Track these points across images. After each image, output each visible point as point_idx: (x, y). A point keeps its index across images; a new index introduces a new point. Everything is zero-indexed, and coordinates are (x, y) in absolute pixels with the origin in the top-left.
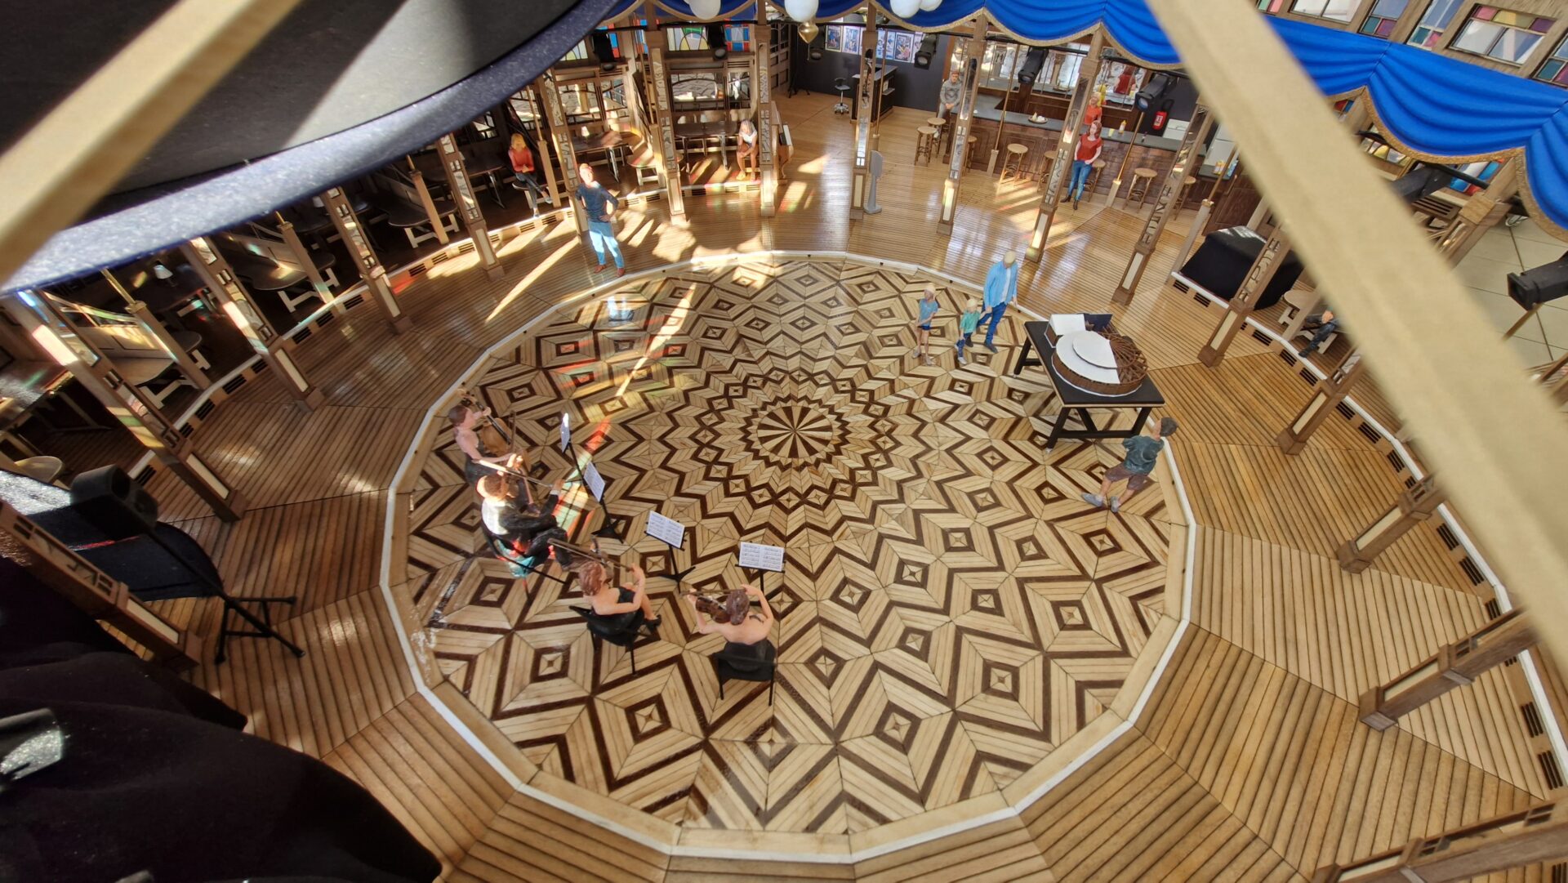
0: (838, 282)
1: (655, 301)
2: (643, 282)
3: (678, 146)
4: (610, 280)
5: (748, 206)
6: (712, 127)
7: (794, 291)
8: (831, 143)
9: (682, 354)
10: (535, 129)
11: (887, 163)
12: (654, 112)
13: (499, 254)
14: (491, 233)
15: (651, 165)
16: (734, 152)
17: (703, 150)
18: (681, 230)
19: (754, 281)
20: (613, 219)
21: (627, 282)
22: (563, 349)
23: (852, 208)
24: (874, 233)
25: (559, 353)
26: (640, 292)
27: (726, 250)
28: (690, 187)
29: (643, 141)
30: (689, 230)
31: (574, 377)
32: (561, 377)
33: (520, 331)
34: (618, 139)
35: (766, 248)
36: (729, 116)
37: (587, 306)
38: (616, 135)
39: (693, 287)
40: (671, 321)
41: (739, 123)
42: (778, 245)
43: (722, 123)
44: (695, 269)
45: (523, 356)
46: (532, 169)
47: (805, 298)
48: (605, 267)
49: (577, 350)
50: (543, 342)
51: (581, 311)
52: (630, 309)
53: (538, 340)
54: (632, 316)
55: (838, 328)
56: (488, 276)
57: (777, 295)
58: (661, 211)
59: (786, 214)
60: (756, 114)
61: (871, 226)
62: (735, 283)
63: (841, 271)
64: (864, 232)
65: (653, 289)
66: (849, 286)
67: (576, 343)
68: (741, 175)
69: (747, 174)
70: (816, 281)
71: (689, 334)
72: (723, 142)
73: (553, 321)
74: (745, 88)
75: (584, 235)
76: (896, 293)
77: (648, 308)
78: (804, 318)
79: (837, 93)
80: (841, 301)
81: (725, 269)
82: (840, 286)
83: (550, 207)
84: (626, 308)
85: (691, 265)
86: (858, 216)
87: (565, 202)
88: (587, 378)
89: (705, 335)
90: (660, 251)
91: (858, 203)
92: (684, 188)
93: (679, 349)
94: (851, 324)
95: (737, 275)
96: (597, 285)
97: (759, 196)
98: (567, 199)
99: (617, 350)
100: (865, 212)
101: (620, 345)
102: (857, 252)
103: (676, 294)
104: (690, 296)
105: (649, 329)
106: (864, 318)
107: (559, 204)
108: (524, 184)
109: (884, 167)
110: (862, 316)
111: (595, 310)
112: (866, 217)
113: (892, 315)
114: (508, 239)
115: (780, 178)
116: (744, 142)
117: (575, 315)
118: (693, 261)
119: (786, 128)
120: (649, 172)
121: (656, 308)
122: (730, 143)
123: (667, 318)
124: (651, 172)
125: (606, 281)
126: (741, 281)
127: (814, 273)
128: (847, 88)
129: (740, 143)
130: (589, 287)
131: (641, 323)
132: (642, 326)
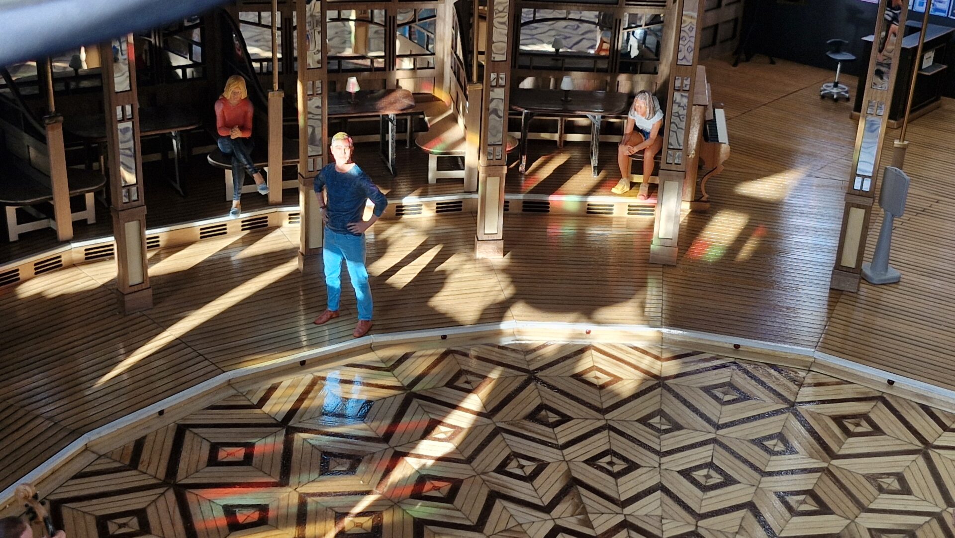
0: (792, 406)
1: (417, 389)
2: (399, 352)
3: (513, 125)
4: (340, 339)
5: (625, 244)
6: (583, 99)
7: (695, 410)
8: (806, 149)
9: (450, 498)
10: (270, 73)
11: (916, 194)
12: (480, 66)
13: (154, 270)
14: (149, 233)
15: (458, 151)
16: (615, 146)
17: (556, 137)
18: (491, 269)
19: (617, 379)
20: (369, 235)
21: (370, 348)
22: (223, 454)
23: (838, 267)
24: (880, 322)
25: (213, 461)
26: (391, 369)
27: (573, 316)
28: (521, 197)
29: (450, 112)
30: (505, 270)
31: (229, 510)
32: (205, 507)
33: (153, 410)
34: (407, 102)
35: (649, 322)
36: (614, 84)
37: (287, 381)
38: (407, 95)
39: (495, 374)
40: (441, 431)
41: (631, 97)
42: (675, 319)
43: (601, 94)
44: (505, 341)
45: (145, 456)
46: (247, 135)
47: (718, 427)
48: (335, 315)
49: (248, 460)
50: (188, 436)
51: (273, 389)
52: (365, 397)
53: (181, 431)
54: (367, 409)
55: (782, 497)
56: (122, 303)
57: (660, 412)
58: (460, 232)
59: (701, 265)
60: (666, 84)
61: (875, 306)
62: (579, 377)
63: (801, 385)
64: (859, 316)
65: (416, 367)
66: (816, 416)
67: (250, 446)
68: (621, 187)
69: (633, 185)
70: (745, 397)
71: (469, 460)
72: (597, 125)
73: (217, 400)
74: (651, 40)
75: (312, 256)
76: (917, 445)
77: (400, 399)
78: (710, 465)
79: (831, 66)
80: (796, 444)
81: (563, 347)
82: (797, 415)
83: (262, 201)
84: (358, 394)
85: (499, 333)
86: (848, 285)
87: (290, 197)
88: (255, 516)
89: (501, 469)
90: (443, 301)
91: (850, 260)
92: (509, 197)
93: (445, 487)
94: (811, 493)
95: (585, 363)
96: (311, 346)
97: (651, 227)
98: (296, 192)
99: (325, 471)
100: (864, 278)
101: (333, 465)
102: (841, 353)
103: (460, 383)
104: (485, 390)
105: (393, 441)
106: (842, 487)
107: (280, 198)
108: (228, 158)
109: (909, 201)
110: (837, 481)
111: (300, 390)
112: (864, 289)
113: (905, 490)
114: (174, 247)
115: (696, 200)
116: (636, 128)
117: (261, 394)
118: (506, 326)
119: (720, 114)
120: (452, 162)
121: (415, 403)
122: (608, 129)
123: (433, 425)
124: (456, 162)
125: (331, 342)
126: (590, 377)
127: (741, 380)
128: (850, 57)
129: (628, 129)
130: (298, 347)
131: (381, 427)
132: (381, 432)
